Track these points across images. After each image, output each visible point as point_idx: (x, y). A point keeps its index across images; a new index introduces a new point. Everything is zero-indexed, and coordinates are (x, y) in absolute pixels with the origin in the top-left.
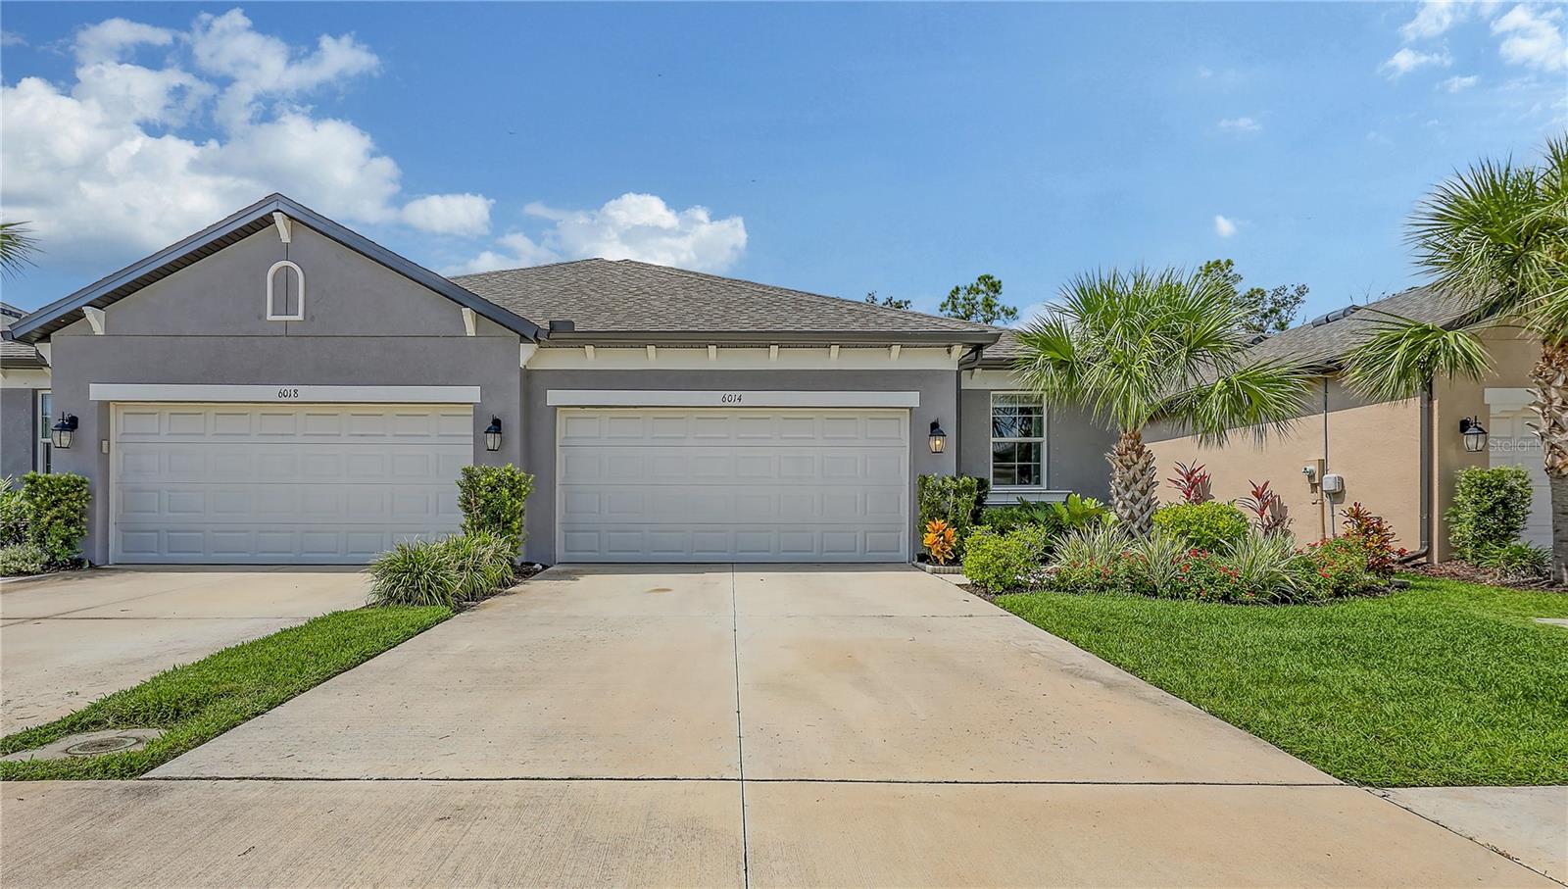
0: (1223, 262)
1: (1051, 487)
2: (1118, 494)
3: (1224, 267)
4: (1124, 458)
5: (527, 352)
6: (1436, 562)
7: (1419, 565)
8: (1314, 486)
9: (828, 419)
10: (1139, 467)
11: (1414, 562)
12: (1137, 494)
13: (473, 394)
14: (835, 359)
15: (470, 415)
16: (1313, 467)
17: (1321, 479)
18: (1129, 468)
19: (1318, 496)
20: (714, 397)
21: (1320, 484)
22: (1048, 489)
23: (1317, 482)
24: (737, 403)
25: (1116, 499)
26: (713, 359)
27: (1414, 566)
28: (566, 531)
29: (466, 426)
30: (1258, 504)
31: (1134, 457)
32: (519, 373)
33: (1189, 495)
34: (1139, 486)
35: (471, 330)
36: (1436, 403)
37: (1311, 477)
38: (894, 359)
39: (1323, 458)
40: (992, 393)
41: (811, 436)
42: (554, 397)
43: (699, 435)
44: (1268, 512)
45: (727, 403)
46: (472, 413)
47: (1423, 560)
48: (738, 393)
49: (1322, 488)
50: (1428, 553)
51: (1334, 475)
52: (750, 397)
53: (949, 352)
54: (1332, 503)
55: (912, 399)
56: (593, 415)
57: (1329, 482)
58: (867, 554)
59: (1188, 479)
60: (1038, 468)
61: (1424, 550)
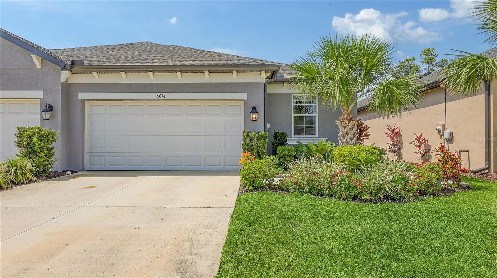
0: (431, 49)
1: (319, 137)
2: (341, 140)
3: (431, 51)
4: (343, 123)
5: (65, 75)
6: (492, 172)
7: (484, 174)
8: (441, 136)
9: (208, 105)
10: (350, 127)
11: (482, 172)
12: (348, 140)
13: (40, 94)
14: (206, 78)
15: (39, 104)
16: (440, 127)
17: (443, 133)
18: (345, 127)
19: (442, 140)
20: (153, 96)
21: (443, 135)
22: (318, 137)
23: (442, 134)
24: (163, 98)
25: (340, 142)
26: (150, 78)
27: (482, 174)
28: (90, 156)
29: (37, 109)
30: (418, 144)
31: (347, 122)
32: (61, 85)
33: (393, 139)
34: (349, 136)
35: (38, 65)
36: (492, 97)
37: (440, 132)
38: (234, 78)
39: (445, 123)
40: (293, 94)
41: (200, 113)
42: (81, 96)
43: (169, 113)
44: (423, 147)
45: (159, 98)
46: (40, 103)
47: (487, 171)
48: (164, 94)
49: (444, 137)
50: (489, 168)
51: (449, 131)
52: (169, 96)
53: (261, 74)
54: (449, 144)
55: (244, 96)
56: (102, 104)
57: (447, 135)
58: (226, 167)
59: (393, 133)
60: (315, 128)
61: (487, 167)
